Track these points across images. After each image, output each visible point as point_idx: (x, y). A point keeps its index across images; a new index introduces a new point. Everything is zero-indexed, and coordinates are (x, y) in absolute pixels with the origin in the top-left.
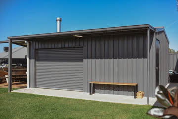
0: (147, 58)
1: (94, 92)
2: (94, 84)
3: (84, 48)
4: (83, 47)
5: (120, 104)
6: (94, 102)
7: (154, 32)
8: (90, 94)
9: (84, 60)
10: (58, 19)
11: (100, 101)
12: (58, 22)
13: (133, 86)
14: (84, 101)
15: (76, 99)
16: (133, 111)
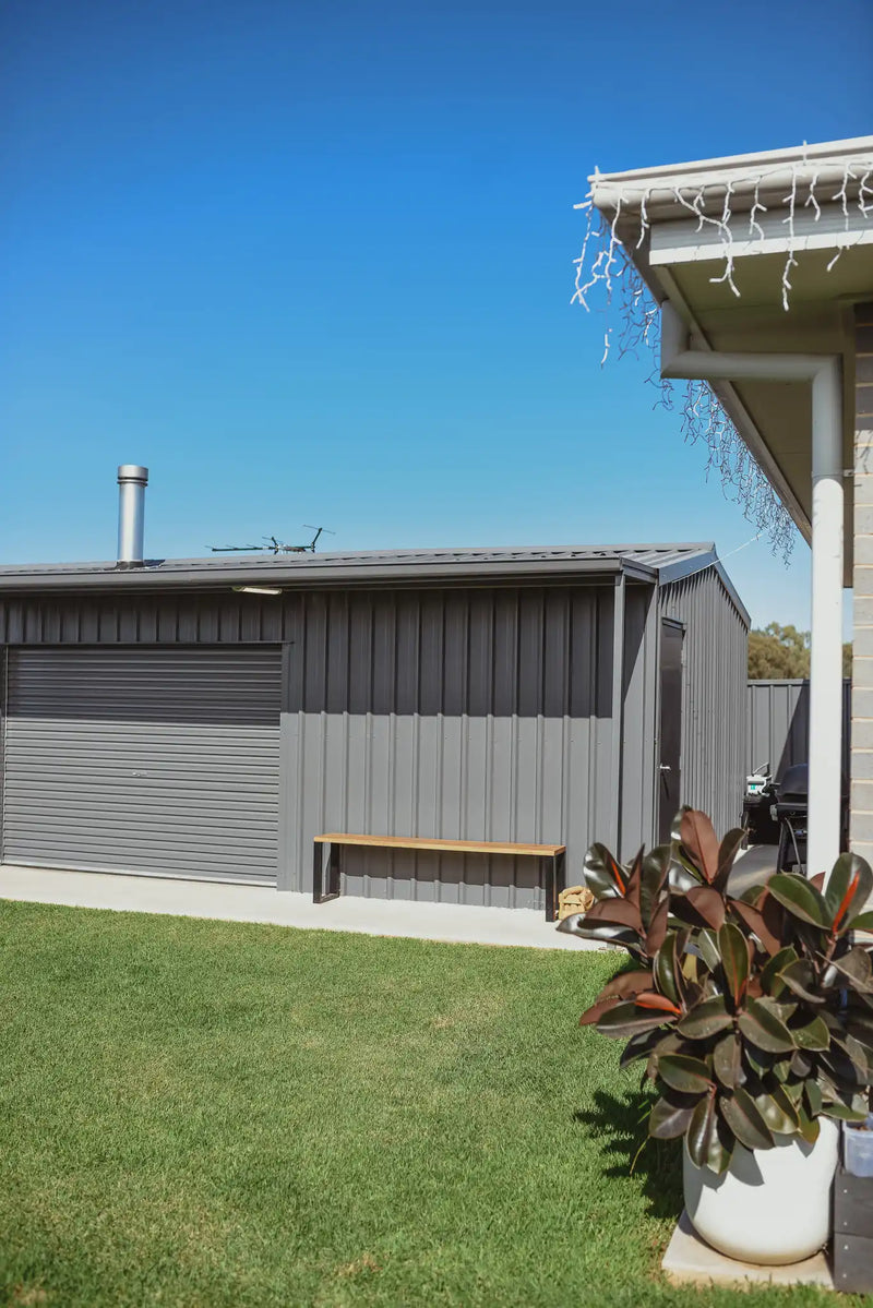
0: (611, 717)
1: (334, 890)
2: (335, 847)
3: (286, 650)
4: (278, 647)
5: (475, 946)
6: (343, 937)
7: (652, 585)
8: (317, 900)
9: (283, 716)
10: (131, 471)
11: (374, 932)
12: (130, 490)
13: (541, 858)
14: (288, 932)
15: (247, 926)
16: (534, 979)
